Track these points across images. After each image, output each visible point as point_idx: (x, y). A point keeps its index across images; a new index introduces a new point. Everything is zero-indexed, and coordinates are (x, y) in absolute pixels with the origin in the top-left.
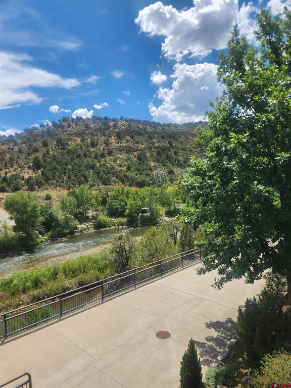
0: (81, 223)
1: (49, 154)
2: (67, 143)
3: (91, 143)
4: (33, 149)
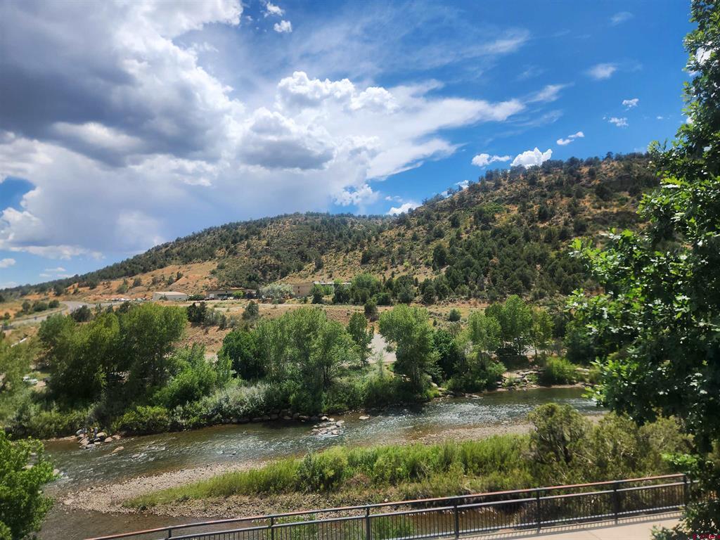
0: (510, 369)
1: (461, 239)
2: (493, 217)
3: (540, 212)
4: (435, 233)
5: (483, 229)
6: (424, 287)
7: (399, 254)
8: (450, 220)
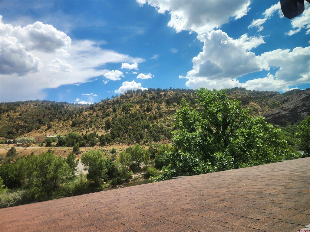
0: (135, 173)
1: (117, 117)
2: (130, 109)
3: (147, 108)
4: (106, 114)
5: (126, 114)
6: (101, 138)
7: (90, 123)
8: (112, 109)
